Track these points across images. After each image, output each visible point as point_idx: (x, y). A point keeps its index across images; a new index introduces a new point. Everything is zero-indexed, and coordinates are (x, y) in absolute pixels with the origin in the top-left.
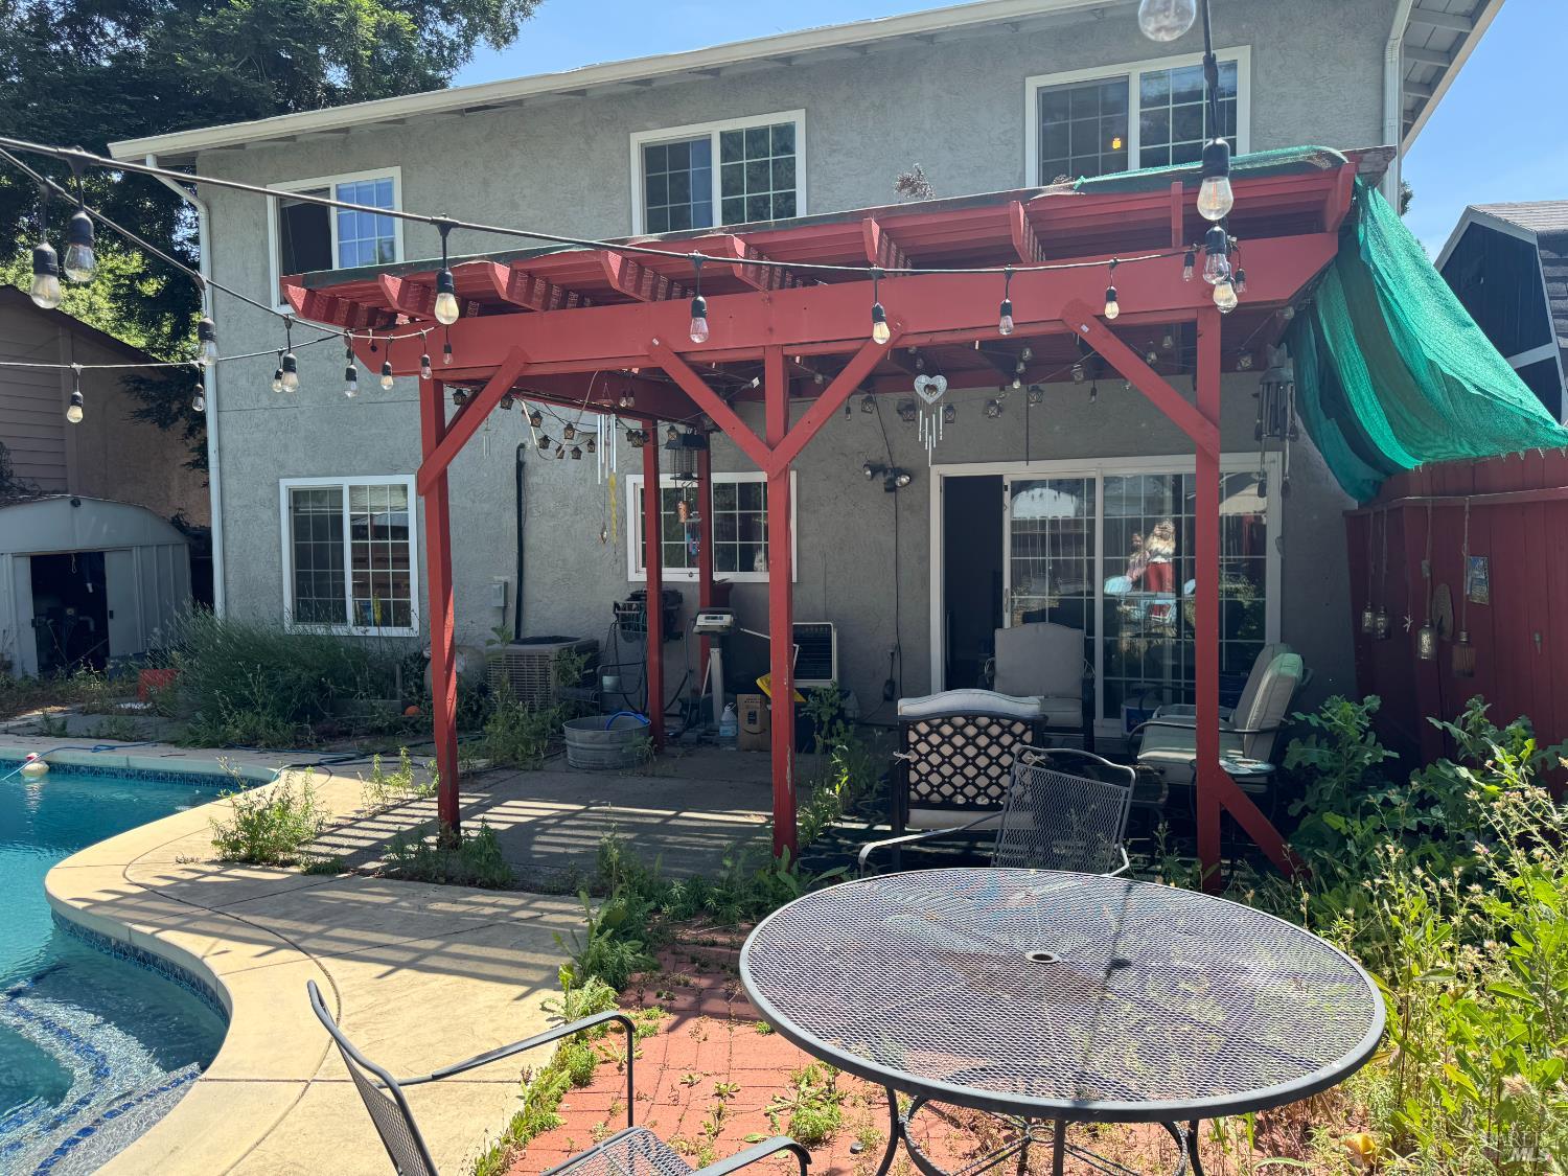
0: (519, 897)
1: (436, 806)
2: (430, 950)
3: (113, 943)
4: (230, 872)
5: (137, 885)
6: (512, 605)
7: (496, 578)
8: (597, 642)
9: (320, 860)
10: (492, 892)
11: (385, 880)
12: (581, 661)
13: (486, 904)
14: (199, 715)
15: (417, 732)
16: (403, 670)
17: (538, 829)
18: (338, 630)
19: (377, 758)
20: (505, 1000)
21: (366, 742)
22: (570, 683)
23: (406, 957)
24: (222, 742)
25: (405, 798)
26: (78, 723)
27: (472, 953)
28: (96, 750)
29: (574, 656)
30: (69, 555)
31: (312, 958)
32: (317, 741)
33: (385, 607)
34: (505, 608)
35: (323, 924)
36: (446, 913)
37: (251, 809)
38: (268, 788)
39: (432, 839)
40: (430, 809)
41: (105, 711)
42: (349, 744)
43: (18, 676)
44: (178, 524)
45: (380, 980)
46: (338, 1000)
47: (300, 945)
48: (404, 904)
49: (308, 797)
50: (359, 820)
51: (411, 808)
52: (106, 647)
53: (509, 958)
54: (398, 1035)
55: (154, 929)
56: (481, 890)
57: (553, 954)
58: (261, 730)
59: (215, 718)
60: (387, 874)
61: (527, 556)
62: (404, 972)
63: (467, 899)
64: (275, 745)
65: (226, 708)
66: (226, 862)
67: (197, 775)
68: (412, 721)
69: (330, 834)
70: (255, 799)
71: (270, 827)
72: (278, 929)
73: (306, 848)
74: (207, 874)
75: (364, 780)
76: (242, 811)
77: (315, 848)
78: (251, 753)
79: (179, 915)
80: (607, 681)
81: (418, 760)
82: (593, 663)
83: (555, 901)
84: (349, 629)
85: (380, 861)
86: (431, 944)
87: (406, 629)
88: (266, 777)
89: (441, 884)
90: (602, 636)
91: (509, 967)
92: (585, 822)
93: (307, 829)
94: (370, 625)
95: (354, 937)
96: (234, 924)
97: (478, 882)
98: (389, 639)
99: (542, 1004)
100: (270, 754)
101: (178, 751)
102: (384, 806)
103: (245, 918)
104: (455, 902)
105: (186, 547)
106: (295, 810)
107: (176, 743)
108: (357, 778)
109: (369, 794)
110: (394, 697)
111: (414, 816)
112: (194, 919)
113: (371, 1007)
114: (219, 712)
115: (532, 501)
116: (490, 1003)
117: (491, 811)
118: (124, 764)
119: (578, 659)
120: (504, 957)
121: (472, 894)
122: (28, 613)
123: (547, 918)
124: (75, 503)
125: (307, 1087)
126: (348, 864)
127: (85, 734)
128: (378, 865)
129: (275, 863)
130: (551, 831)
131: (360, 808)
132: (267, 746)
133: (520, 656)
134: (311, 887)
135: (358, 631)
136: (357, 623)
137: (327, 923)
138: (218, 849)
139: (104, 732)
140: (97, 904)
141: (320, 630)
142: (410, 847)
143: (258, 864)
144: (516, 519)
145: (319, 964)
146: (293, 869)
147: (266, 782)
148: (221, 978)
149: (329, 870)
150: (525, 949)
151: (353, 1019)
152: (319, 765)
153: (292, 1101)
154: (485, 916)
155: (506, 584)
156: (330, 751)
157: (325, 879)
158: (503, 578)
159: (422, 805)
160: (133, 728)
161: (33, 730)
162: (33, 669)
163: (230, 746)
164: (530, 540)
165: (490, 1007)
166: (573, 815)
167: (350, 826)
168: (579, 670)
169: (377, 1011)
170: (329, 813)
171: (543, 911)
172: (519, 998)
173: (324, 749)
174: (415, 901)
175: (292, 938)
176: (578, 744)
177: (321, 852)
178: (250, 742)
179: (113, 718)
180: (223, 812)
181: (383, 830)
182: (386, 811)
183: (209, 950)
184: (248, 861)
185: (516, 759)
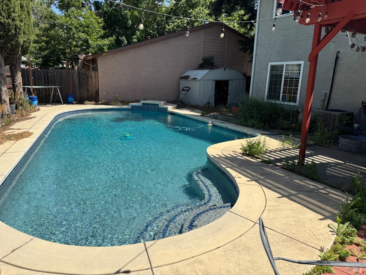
0: (321, 185)
1: (299, 152)
2: (293, 194)
3: (217, 167)
4: (244, 157)
5: (224, 155)
6: (327, 100)
7: (323, 91)
8: (353, 113)
9: (266, 159)
10: (313, 181)
11: (282, 169)
12: (347, 118)
13: (311, 184)
14: (243, 119)
15: (294, 131)
16: (292, 114)
17: (328, 166)
18: (277, 102)
19: (283, 136)
20: (316, 218)
21: (280, 131)
22: (342, 124)
23: (286, 194)
24: (247, 125)
25: (289, 147)
26: (219, 117)
27: (306, 199)
28: (221, 123)
29: (345, 116)
30: (222, 81)
31: (260, 186)
32: (269, 129)
33: (290, 97)
34: (324, 100)
35: (264, 177)
36: (299, 184)
37: (251, 143)
38: (256, 138)
39: (297, 161)
40: (297, 152)
41: (225, 115)
42: (276, 131)
43: (211, 106)
44: (244, 74)
45: (278, 199)
46: (266, 200)
47: (258, 181)
48: (286, 177)
49: (265, 143)
50: (277, 151)
51: (291, 151)
52: (227, 101)
53: (318, 204)
54: (282, 218)
55: (226, 167)
56: (309, 180)
57: (333, 208)
58: (256, 124)
59: (246, 120)
60: (282, 167)
61: (334, 85)
62: (285, 198)
63: (305, 181)
64: (258, 128)
65: (249, 118)
66: (243, 154)
67: (240, 132)
68: (293, 128)
69: (269, 153)
70: (252, 141)
71: (254, 148)
72: (253, 175)
73: (262, 155)
74: (239, 156)
75: (279, 141)
76: (248, 143)
77: (264, 156)
78: (253, 129)
79: (231, 165)
80: (356, 125)
81: (294, 138)
82: (352, 119)
83: (333, 190)
84: (280, 102)
85: (281, 163)
86: (294, 192)
87: (295, 103)
88: (255, 135)
89: (298, 175)
90: (356, 112)
91: (317, 208)
92: (344, 168)
93: (263, 151)
94: (286, 101)
95: (272, 183)
96: (243, 171)
97: (309, 177)
98: (290, 105)
99: (329, 225)
100: (257, 130)
101: (237, 126)
102: (283, 149)
103: (246, 170)
104: (301, 181)
105: (245, 80)
106: (261, 145)
107: (237, 124)
108: (278, 140)
109: (280, 145)
110: (289, 121)
111: (291, 153)
112: (234, 167)
113: (275, 206)
114: (247, 118)
115: (339, 69)
116: (311, 218)
117: (314, 157)
118: (226, 127)
119: (347, 117)
120: (316, 204)
121: (306, 180)
122: (214, 93)
123: (330, 195)
124: (225, 69)
125: (255, 224)
126: (272, 162)
127: (220, 119)
128: (281, 164)
129: (255, 157)
130: (332, 167)
131: (277, 148)
132: (256, 128)
133: (327, 114)
134: (262, 166)
135: (282, 103)
136: (282, 101)
137: (266, 177)
138: (242, 151)
139: (224, 119)
140: (215, 157)
141: (273, 102)
142: (290, 161)
143: (250, 156)
144: (332, 74)
145: (262, 188)
146: (258, 160)
147: (255, 137)
148: (238, 184)
149: (268, 162)
150: (323, 203)
151: (269, 208)
152: (268, 135)
153: (250, 227)
154: (310, 188)
155: (326, 93)
156: (271, 132)
157: (266, 165)
158: (325, 91)
159: (294, 150)
160: (229, 119)
161: (211, 117)
162: (213, 105)
163: (248, 127)
164: (336, 81)
165: (311, 219)
166: (340, 164)
167: (274, 152)
168: (346, 120)
169: (276, 208)
170: (269, 147)
171: (329, 192)
172: (321, 220)
173: (270, 131)
174: (290, 177)
175: (256, 179)
176: (343, 143)
177: (266, 157)
178: (253, 126)
179: (226, 116)
180: (244, 142)
181: (283, 155)
182: (284, 150)
183: (237, 176)
184: (248, 155)
185: (322, 144)
